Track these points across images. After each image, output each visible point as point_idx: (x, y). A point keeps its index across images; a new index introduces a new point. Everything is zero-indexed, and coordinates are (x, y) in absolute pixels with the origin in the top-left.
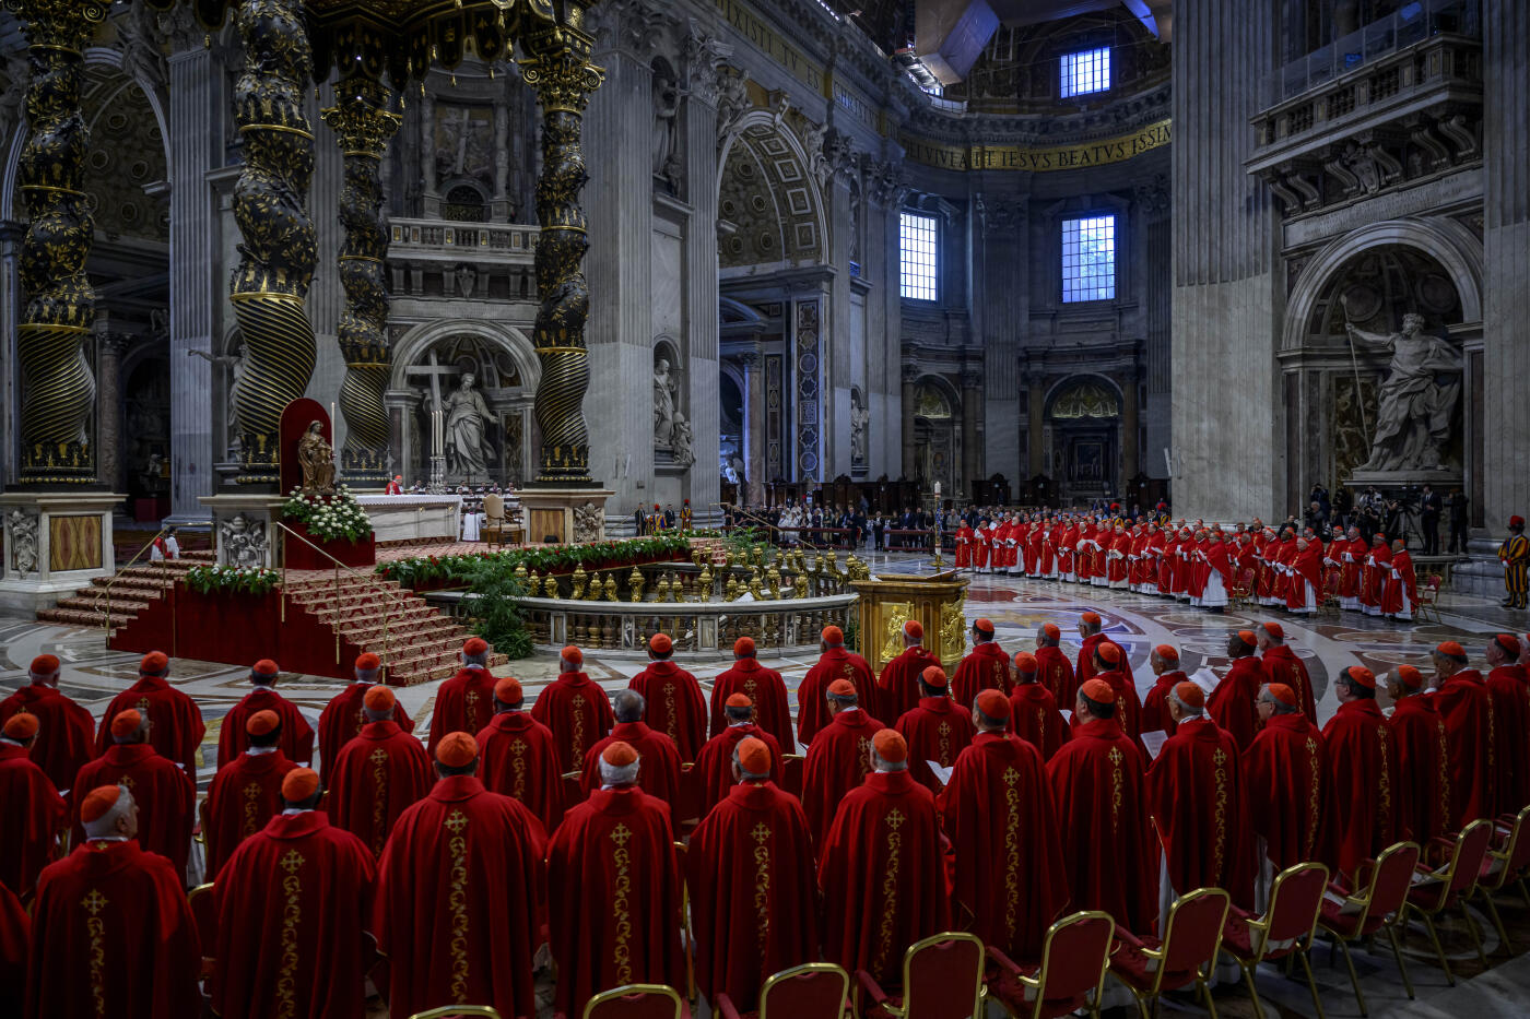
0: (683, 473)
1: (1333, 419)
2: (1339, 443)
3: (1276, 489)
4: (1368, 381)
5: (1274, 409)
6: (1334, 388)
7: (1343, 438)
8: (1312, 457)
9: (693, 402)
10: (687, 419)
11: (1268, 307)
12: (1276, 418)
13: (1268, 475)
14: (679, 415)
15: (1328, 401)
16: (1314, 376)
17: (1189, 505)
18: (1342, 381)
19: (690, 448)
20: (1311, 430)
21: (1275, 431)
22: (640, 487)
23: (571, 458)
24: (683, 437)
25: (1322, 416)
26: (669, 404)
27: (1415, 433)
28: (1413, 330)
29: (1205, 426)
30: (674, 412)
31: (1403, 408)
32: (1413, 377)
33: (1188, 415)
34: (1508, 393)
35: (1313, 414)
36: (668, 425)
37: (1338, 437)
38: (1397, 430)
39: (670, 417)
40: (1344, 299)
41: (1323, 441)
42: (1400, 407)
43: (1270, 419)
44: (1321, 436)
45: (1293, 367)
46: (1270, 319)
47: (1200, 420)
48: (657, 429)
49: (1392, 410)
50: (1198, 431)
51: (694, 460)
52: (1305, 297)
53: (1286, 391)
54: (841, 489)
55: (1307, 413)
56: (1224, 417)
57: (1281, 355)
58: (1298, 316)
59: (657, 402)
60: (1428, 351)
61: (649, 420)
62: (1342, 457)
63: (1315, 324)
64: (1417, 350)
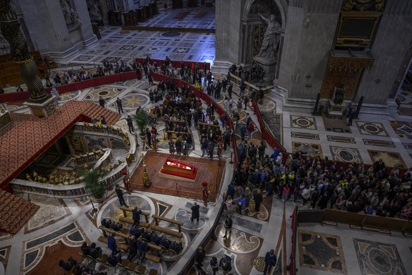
0: (79, 29)
1: (253, 38)
2: (254, 44)
3: (239, 55)
4: (262, 27)
5: (240, 35)
6: (254, 29)
7: (255, 42)
8: (248, 48)
9: (76, 4)
10: (75, 10)
11: (240, 4)
12: (240, 37)
13: (237, 52)
14: (72, 10)
15: (253, 33)
16: (249, 26)
17: (219, 56)
18: (256, 27)
19: (79, 20)
20: (248, 41)
21: (240, 40)
22: (65, 40)
23: (39, 93)
24: (75, 17)
25: (251, 37)
26: (67, 7)
27: (270, 47)
28: (272, 20)
29: (224, 35)
30: (70, 9)
31: (268, 42)
32: (271, 34)
33: (219, 32)
34: (287, 52)
35: (249, 36)
36: (69, 15)
37: (254, 42)
38: (265, 48)
39: (69, 12)
40: (258, 5)
41: (250, 44)
42: (267, 42)
43: (239, 37)
44: (250, 42)
45: (245, 23)
46: (240, 8)
47: (222, 33)
48: (65, 16)
49: (265, 43)
50: (222, 36)
51: (81, 24)
52: (249, 4)
53: (243, 29)
54: (131, 14)
55: (247, 36)
56: (228, 32)
57: (242, 20)
58: (247, 9)
59: (63, 7)
60: (275, 27)
61: (62, 14)
62: (255, 47)
63: (251, 11)
64: (273, 26)
